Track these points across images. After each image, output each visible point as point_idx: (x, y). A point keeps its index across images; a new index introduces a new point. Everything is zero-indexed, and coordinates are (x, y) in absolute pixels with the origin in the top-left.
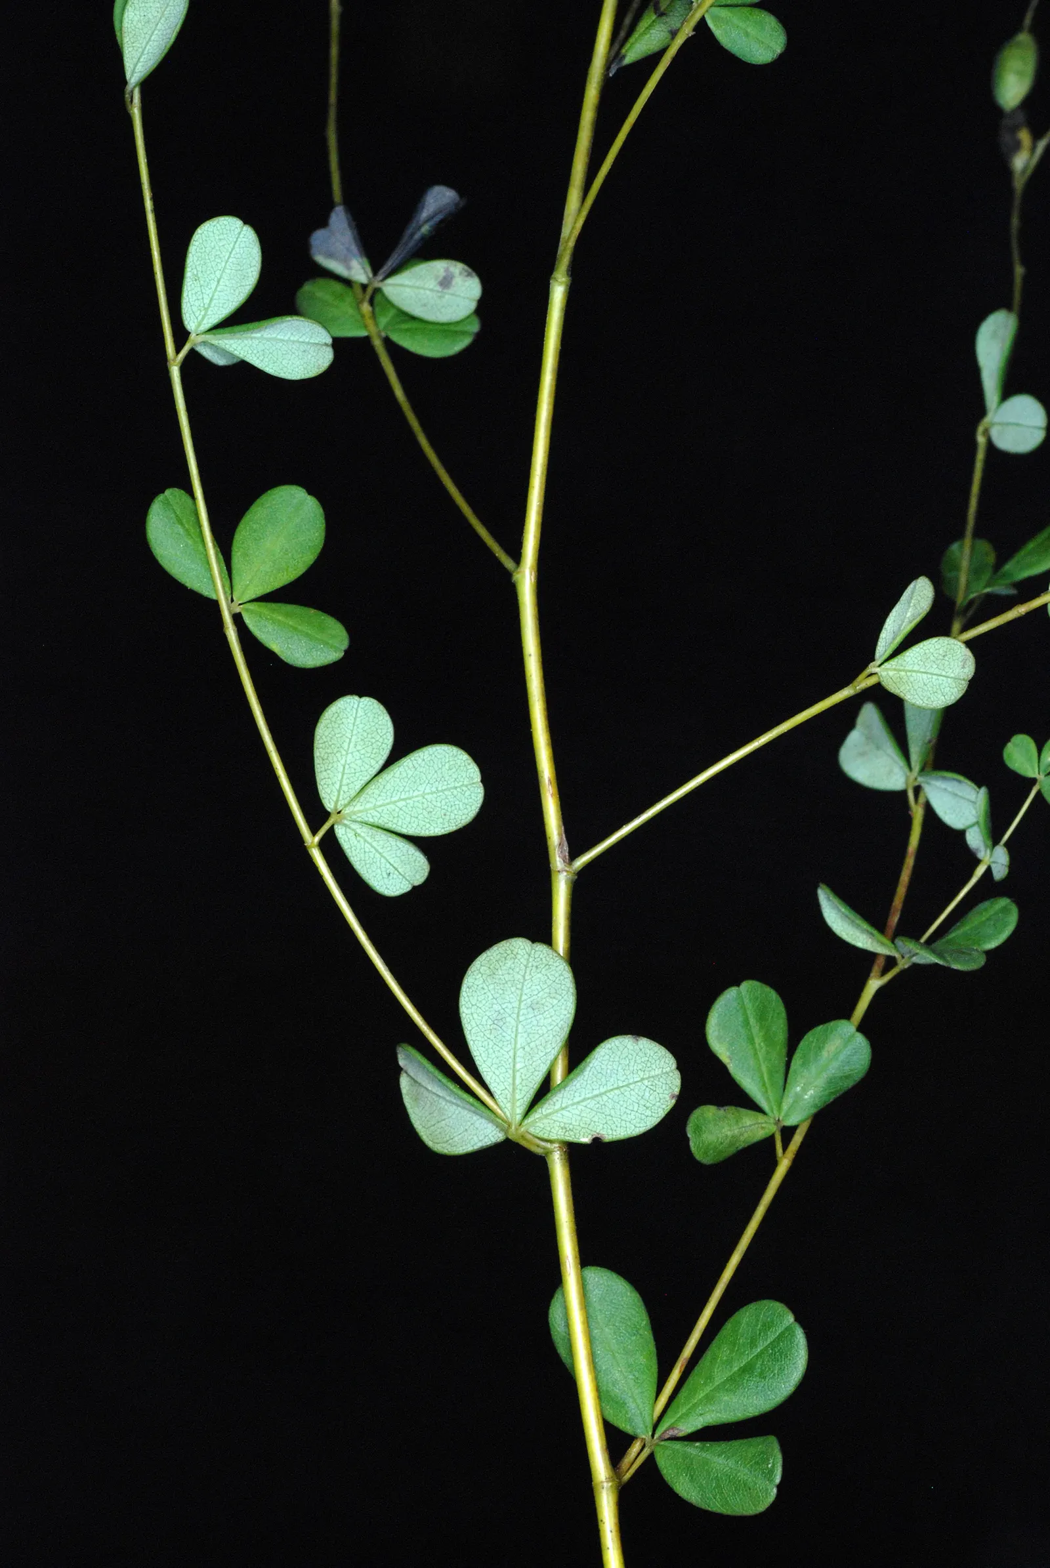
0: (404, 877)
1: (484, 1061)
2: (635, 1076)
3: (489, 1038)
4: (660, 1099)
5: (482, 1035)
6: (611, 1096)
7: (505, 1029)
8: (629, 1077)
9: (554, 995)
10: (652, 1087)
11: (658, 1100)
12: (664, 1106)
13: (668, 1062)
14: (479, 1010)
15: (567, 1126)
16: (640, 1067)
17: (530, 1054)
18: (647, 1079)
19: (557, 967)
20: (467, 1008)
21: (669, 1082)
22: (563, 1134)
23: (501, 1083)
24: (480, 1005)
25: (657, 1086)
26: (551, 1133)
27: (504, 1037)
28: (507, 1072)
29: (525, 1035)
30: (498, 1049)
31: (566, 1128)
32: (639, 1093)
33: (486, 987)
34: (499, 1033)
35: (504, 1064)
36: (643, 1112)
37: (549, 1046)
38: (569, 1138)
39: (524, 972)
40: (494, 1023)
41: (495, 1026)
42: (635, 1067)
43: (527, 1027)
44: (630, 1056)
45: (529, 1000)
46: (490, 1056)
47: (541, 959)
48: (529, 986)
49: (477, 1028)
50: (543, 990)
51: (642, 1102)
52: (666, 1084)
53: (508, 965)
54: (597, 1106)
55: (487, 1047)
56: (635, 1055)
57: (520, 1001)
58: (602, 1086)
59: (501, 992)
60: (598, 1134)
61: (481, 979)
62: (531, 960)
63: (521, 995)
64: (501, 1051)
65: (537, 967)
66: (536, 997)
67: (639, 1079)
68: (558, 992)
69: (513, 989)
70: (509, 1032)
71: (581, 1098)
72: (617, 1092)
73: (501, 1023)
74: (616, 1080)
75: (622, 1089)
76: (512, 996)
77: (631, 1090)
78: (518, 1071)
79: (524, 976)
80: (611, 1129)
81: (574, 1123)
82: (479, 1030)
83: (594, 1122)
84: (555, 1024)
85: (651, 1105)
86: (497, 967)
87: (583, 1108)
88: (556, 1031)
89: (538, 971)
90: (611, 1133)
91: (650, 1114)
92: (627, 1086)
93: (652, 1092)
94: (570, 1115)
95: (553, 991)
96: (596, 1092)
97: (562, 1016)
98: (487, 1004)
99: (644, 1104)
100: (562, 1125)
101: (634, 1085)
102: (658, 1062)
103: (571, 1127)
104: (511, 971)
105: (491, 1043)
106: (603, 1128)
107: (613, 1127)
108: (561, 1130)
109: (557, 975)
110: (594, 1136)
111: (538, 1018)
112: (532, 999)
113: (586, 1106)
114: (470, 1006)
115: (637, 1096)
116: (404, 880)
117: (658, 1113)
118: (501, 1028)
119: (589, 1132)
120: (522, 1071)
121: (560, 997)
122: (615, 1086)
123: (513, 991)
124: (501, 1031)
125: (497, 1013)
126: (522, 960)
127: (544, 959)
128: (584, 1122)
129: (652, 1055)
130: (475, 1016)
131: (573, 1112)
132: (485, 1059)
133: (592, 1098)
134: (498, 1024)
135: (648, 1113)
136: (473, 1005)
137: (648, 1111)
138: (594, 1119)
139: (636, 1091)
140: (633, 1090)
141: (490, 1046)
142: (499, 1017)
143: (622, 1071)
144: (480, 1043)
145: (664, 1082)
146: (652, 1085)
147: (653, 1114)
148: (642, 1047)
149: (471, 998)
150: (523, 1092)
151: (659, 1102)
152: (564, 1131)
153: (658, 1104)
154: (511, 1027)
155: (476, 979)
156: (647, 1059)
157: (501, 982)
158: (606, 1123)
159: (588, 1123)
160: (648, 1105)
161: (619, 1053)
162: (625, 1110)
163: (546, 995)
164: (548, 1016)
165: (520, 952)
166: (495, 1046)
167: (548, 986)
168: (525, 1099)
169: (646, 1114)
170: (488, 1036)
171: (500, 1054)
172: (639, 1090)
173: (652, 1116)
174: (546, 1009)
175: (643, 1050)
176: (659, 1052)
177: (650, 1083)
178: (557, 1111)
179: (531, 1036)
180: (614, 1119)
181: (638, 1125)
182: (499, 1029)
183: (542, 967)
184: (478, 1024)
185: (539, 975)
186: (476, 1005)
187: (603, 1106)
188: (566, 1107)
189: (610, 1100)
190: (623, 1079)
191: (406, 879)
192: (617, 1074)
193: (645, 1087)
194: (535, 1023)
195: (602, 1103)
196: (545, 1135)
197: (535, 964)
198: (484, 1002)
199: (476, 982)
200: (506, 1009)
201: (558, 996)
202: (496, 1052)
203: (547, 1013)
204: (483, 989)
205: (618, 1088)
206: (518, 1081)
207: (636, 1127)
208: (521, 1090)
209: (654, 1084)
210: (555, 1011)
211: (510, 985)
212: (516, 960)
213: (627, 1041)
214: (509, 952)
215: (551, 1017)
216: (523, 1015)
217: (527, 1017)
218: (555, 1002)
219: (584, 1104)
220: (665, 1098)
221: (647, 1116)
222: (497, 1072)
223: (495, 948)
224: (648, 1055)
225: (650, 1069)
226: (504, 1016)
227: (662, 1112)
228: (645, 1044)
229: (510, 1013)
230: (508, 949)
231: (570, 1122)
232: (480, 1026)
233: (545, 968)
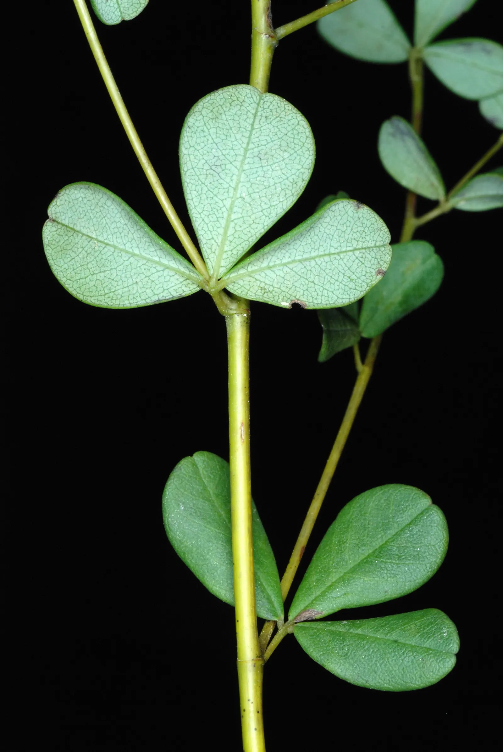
0: (119, 7)
1: (195, 206)
2: (349, 244)
3: (204, 184)
4: (366, 272)
5: (197, 179)
6: (319, 263)
7: (223, 176)
8: (342, 245)
9: (286, 148)
10: (361, 259)
11: (364, 273)
12: (369, 281)
13: (382, 236)
14: (196, 152)
15: (267, 287)
16: (355, 236)
17: (250, 205)
18: (359, 249)
19: (289, 120)
20: (186, 149)
21: (378, 257)
22: (262, 295)
23: (209, 232)
24: (198, 148)
25: (366, 259)
26: (249, 292)
27: (221, 184)
28: (218, 221)
29: (248, 185)
30: (212, 195)
31: (265, 289)
32: (347, 264)
33: (206, 130)
34: (215, 179)
35: (216, 213)
36: (347, 284)
37: (275, 198)
38: (267, 300)
39: (252, 120)
40: (211, 169)
41: (212, 172)
42: (351, 236)
43: (251, 177)
44: (348, 224)
45: (256, 150)
46: (202, 202)
47: (271, 110)
48: (257, 135)
49: (192, 171)
50: (272, 141)
51: (348, 273)
52: (376, 258)
53: (234, 112)
54: (303, 270)
55: (200, 192)
56: (353, 222)
57: (246, 150)
58: (313, 250)
59: (224, 137)
60: (298, 300)
61: (202, 121)
62: (260, 109)
63: (248, 144)
64: (215, 198)
65: (266, 117)
66: (264, 147)
67: (351, 248)
68: (290, 145)
69: (239, 136)
70: (228, 180)
71: (290, 260)
72: (327, 258)
73: (219, 170)
74: (328, 246)
75: (332, 256)
76: (235, 143)
77: (341, 259)
78: (233, 221)
79: (252, 125)
80: (312, 296)
81: (275, 285)
82: (194, 173)
83: (296, 287)
84: (285, 177)
85: (355, 278)
86: (222, 111)
87: (289, 270)
88: (285, 184)
89: (268, 121)
90: (311, 301)
91: (354, 286)
92: (338, 254)
93: (360, 264)
94: (273, 276)
95: (284, 144)
96: (306, 256)
97: (294, 171)
98: (205, 148)
99: (349, 275)
100: (263, 285)
101: (345, 254)
102: (372, 234)
103: (271, 289)
104: (236, 118)
105: (205, 189)
106: (303, 295)
107: (314, 294)
108: (260, 291)
109: (289, 128)
110: (293, 302)
111: (265, 169)
112: (260, 148)
113: (292, 269)
114: (189, 147)
115: (344, 265)
116: (118, 10)
117: (361, 286)
118: (218, 174)
119: (288, 296)
120: (236, 221)
121: (293, 152)
122: (327, 252)
123: (238, 138)
124: (218, 178)
125: (216, 159)
126: (249, 108)
127: (274, 111)
128: (286, 285)
129: (368, 226)
130: (192, 157)
131: (278, 273)
132: (196, 204)
133: (300, 261)
134: (216, 170)
135: (352, 285)
136: (191, 146)
137: (352, 283)
138: (296, 284)
139: (345, 261)
140: (342, 259)
141: (204, 192)
142: (218, 163)
143: (337, 237)
144: (194, 186)
145: (374, 256)
146: (362, 257)
147: (357, 288)
148: (360, 216)
149: (190, 139)
150: (233, 244)
151: (365, 275)
152: (263, 292)
153: (363, 278)
154: (231, 175)
155: (196, 120)
156: (363, 229)
157: (225, 127)
158: (307, 290)
159: (289, 286)
160: (353, 277)
161: (339, 218)
162: (329, 278)
163: (276, 147)
164: (278, 168)
165: (246, 99)
166: (209, 192)
167: (279, 138)
168: (235, 252)
169: (350, 287)
170: (203, 181)
171: (213, 202)
172: (348, 261)
173: (355, 289)
174: (275, 160)
175: (361, 219)
176: (376, 224)
177: (361, 255)
178: (262, 270)
179: (254, 186)
180: (316, 287)
181: (340, 296)
182: (217, 175)
183: (273, 118)
184: (194, 167)
185: (270, 126)
186: (193, 147)
187: (309, 272)
188: (274, 266)
189: (317, 266)
190: (336, 245)
191: (120, 11)
192: (332, 240)
193: (355, 258)
194: (261, 173)
195: (309, 268)
196: (243, 293)
197: (264, 115)
198: (202, 145)
199: (197, 124)
200: (226, 156)
201: (289, 149)
202: (209, 199)
203: (276, 165)
204: (203, 131)
205: (329, 254)
206: (230, 231)
207: (338, 298)
208: (231, 242)
209: (364, 256)
210: (286, 164)
211: (235, 132)
212: (243, 108)
213: (349, 206)
214: (235, 98)
215: (281, 169)
216: (248, 163)
217: (252, 166)
218: (286, 155)
219: (291, 266)
220: (371, 273)
221: (350, 288)
222: (207, 220)
223: (220, 91)
224: (364, 226)
225: (364, 239)
226: (224, 162)
227: (366, 286)
228: (367, 213)
229: (231, 160)
230: (233, 95)
231: (271, 283)
232: (195, 169)
233: (276, 120)
